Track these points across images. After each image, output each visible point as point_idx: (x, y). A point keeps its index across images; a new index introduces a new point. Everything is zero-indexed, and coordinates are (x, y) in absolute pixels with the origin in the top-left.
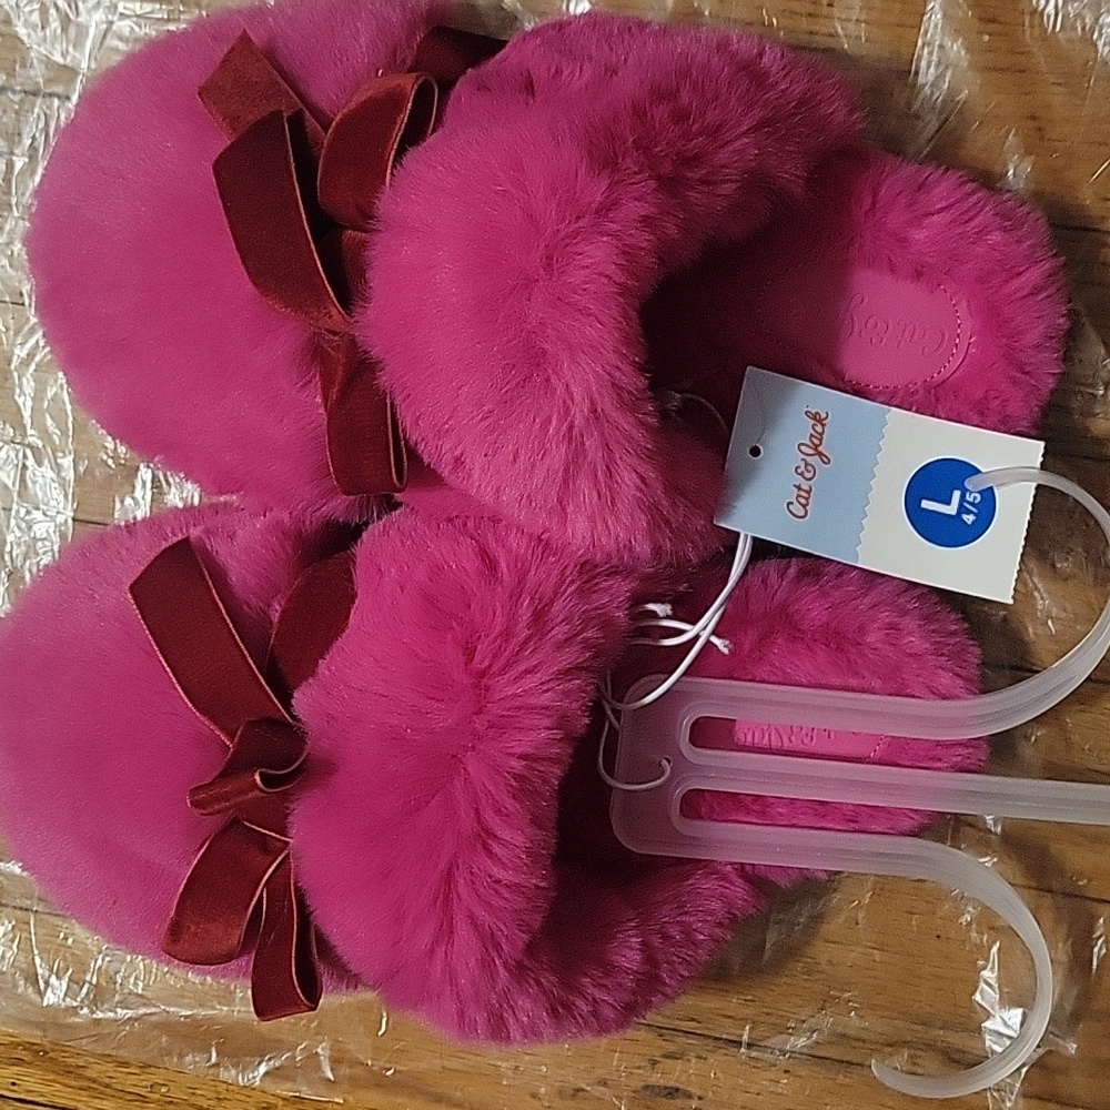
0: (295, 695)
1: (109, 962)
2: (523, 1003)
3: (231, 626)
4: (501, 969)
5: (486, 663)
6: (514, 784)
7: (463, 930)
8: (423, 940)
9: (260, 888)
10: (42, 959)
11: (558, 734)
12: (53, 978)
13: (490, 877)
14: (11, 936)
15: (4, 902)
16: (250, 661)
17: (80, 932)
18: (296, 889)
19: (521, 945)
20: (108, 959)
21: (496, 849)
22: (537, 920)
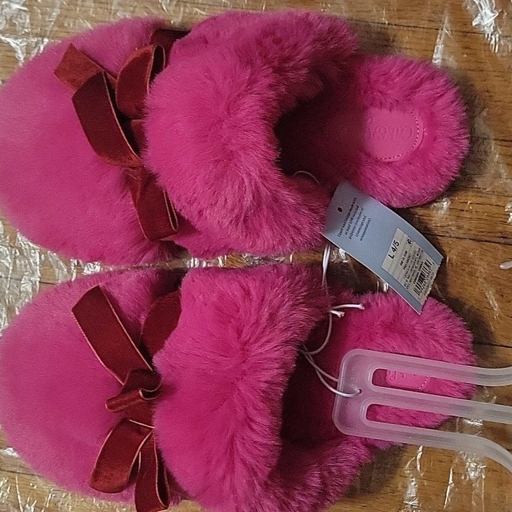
0: (154, 357)
1: (54, 497)
2: (267, 502)
3: (122, 326)
4: (257, 485)
5: (247, 338)
6: (262, 395)
7: (239, 466)
8: (220, 472)
9: (138, 452)
10: (21, 496)
11: (282, 371)
12: (27, 506)
13: (252, 440)
14: (6, 485)
15: (3, 468)
16: (132, 342)
17: (40, 482)
18: (157, 450)
19: (267, 473)
20: (54, 495)
21: (255, 427)
22: (274, 461)
